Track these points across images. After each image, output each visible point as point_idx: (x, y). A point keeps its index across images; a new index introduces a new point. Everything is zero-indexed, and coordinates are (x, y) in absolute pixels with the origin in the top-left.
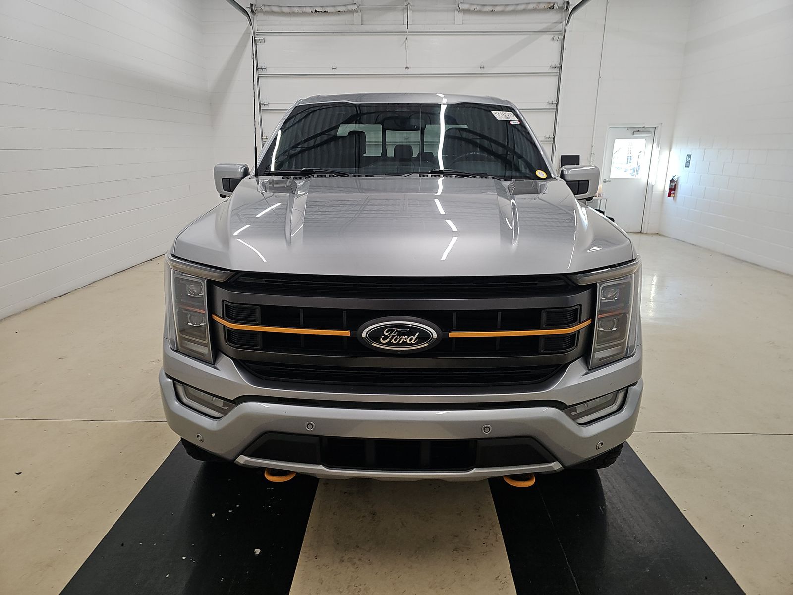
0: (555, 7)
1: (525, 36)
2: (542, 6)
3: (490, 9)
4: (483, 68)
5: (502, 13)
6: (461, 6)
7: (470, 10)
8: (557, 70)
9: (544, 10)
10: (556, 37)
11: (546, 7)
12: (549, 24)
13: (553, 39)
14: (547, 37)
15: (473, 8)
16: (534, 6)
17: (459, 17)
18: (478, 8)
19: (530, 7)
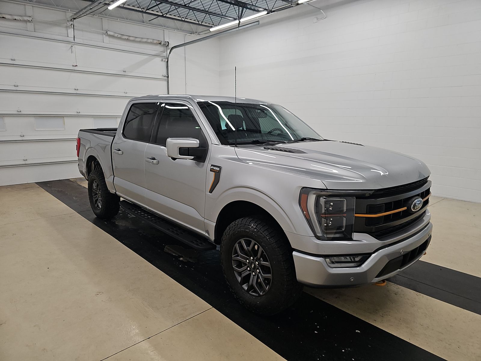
0: (162, 43)
1: (148, 57)
2: (155, 42)
3: (126, 37)
4: (125, 72)
5: (134, 41)
6: (108, 32)
7: (114, 36)
8: (166, 78)
9: (156, 44)
10: (164, 60)
11: (157, 43)
12: (158, 52)
13: (162, 60)
14: (158, 59)
15: (116, 35)
16: (151, 41)
17: (107, 39)
18: (119, 36)
19: (149, 41)
